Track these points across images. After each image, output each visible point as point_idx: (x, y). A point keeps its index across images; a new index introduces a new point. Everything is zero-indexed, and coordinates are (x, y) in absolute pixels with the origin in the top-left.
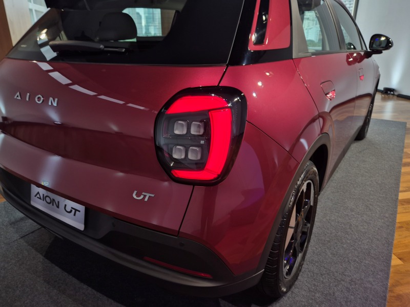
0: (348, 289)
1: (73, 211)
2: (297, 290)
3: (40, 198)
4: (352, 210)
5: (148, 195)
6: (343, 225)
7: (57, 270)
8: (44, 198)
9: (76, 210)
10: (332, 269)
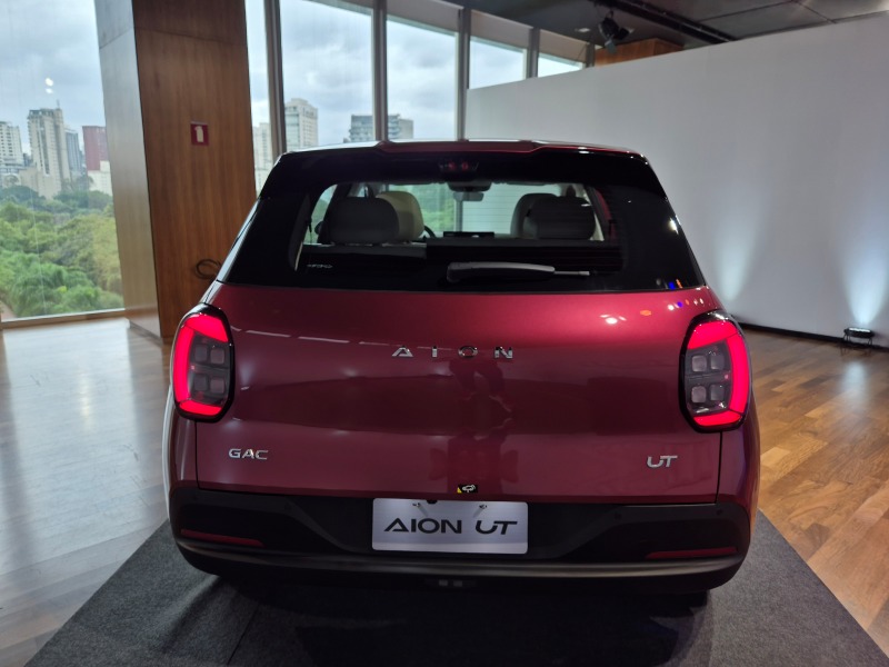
1: (500, 527)
3: (404, 529)
5: (669, 458)
9: (505, 524)
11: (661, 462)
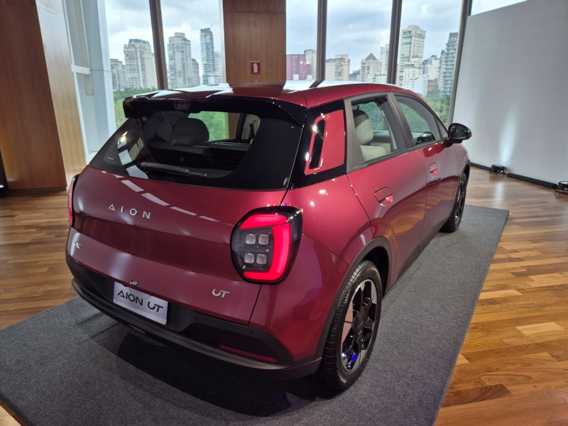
0: (408, 385)
1: (157, 307)
2: (360, 385)
3: (123, 297)
4: (426, 311)
5: (224, 292)
6: (414, 325)
7: (131, 367)
8: (128, 296)
9: (159, 307)
10: (396, 367)
11: (220, 294)
